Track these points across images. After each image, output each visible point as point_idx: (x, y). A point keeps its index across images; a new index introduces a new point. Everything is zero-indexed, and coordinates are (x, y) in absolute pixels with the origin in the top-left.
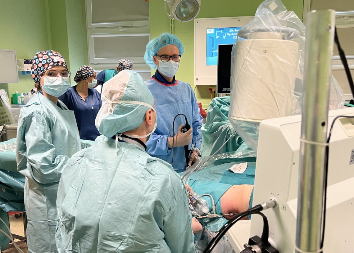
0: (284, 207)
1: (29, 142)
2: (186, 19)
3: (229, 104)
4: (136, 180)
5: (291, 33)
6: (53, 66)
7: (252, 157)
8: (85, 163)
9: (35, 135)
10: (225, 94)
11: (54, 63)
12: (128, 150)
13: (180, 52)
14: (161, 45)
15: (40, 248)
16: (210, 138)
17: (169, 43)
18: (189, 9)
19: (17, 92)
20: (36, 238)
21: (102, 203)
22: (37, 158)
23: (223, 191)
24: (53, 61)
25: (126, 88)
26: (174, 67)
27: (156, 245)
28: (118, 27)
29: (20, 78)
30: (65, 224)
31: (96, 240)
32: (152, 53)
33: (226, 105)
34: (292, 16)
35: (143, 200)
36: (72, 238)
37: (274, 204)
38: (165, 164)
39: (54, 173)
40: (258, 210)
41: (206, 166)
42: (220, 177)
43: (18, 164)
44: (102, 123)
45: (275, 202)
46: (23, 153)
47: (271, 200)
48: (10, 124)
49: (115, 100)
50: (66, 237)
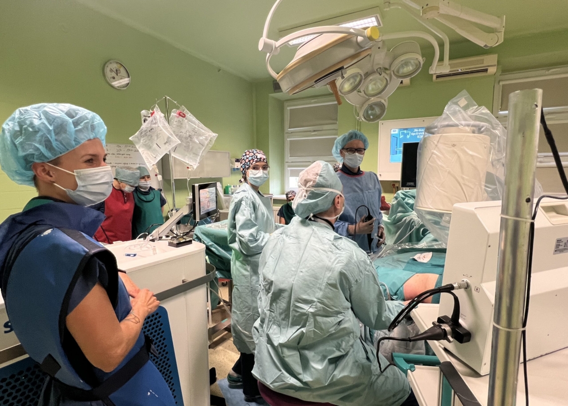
0: (477, 289)
1: (239, 221)
2: (373, 120)
3: (414, 197)
4: (324, 253)
5: (483, 127)
6: (256, 162)
7: (436, 248)
8: (283, 238)
9: (244, 215)
10: (408, 188)
11: (258, 159)
12: (317, 228)
13: (365, 147)
14: (348, 140)
15: (244, 309)
16: (392, 229)
17: (355, 138)
18: (376, 111)
19: (229, 185)
20: (241, 300)
21: (295, 271)
22: (246, 234)
23: (406, 278)
24: (257, 158)
25: (318, 177)
26: (359, 158)
27: (341, 313)
28: (310, 131)
29: (232, 173)
30: (265, 287)
31: (289, 302)
32: (340, 147)
33: (411, 198)
34: (483, 111)
35: (330, 271)
36: (270, 299)
37: (466, 285)
38: (350, 242)
39: (257, 246)
40: (449, 289)
41: (389, 253)
42: (404, 265)
43: (228, 239)
44: (297, 206)
45: (467, 283)
46: (233, 230)
47: (463, 281)
48: (222, 209)
49: (309, 187)
50: (266, 299)
